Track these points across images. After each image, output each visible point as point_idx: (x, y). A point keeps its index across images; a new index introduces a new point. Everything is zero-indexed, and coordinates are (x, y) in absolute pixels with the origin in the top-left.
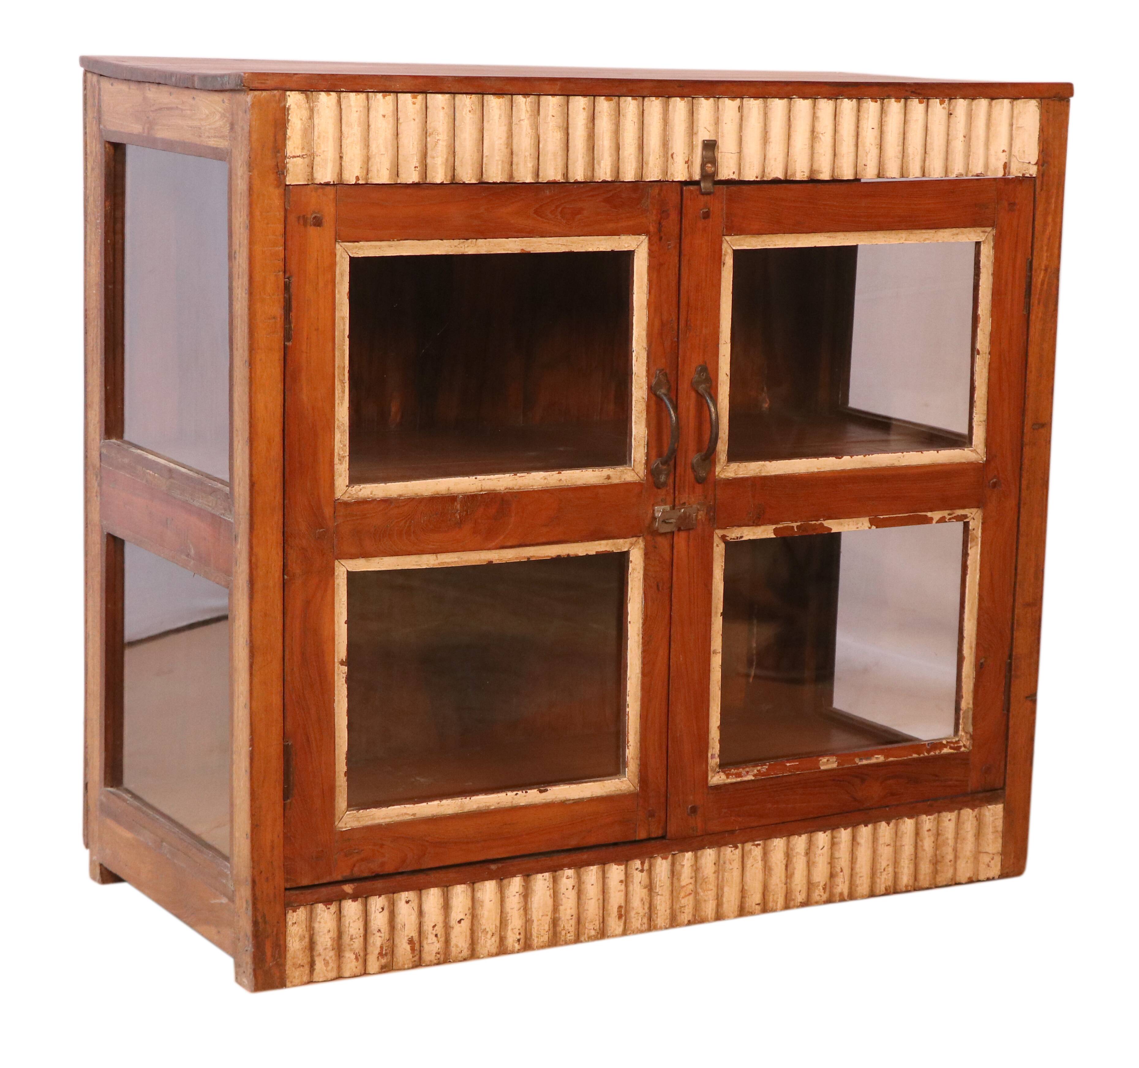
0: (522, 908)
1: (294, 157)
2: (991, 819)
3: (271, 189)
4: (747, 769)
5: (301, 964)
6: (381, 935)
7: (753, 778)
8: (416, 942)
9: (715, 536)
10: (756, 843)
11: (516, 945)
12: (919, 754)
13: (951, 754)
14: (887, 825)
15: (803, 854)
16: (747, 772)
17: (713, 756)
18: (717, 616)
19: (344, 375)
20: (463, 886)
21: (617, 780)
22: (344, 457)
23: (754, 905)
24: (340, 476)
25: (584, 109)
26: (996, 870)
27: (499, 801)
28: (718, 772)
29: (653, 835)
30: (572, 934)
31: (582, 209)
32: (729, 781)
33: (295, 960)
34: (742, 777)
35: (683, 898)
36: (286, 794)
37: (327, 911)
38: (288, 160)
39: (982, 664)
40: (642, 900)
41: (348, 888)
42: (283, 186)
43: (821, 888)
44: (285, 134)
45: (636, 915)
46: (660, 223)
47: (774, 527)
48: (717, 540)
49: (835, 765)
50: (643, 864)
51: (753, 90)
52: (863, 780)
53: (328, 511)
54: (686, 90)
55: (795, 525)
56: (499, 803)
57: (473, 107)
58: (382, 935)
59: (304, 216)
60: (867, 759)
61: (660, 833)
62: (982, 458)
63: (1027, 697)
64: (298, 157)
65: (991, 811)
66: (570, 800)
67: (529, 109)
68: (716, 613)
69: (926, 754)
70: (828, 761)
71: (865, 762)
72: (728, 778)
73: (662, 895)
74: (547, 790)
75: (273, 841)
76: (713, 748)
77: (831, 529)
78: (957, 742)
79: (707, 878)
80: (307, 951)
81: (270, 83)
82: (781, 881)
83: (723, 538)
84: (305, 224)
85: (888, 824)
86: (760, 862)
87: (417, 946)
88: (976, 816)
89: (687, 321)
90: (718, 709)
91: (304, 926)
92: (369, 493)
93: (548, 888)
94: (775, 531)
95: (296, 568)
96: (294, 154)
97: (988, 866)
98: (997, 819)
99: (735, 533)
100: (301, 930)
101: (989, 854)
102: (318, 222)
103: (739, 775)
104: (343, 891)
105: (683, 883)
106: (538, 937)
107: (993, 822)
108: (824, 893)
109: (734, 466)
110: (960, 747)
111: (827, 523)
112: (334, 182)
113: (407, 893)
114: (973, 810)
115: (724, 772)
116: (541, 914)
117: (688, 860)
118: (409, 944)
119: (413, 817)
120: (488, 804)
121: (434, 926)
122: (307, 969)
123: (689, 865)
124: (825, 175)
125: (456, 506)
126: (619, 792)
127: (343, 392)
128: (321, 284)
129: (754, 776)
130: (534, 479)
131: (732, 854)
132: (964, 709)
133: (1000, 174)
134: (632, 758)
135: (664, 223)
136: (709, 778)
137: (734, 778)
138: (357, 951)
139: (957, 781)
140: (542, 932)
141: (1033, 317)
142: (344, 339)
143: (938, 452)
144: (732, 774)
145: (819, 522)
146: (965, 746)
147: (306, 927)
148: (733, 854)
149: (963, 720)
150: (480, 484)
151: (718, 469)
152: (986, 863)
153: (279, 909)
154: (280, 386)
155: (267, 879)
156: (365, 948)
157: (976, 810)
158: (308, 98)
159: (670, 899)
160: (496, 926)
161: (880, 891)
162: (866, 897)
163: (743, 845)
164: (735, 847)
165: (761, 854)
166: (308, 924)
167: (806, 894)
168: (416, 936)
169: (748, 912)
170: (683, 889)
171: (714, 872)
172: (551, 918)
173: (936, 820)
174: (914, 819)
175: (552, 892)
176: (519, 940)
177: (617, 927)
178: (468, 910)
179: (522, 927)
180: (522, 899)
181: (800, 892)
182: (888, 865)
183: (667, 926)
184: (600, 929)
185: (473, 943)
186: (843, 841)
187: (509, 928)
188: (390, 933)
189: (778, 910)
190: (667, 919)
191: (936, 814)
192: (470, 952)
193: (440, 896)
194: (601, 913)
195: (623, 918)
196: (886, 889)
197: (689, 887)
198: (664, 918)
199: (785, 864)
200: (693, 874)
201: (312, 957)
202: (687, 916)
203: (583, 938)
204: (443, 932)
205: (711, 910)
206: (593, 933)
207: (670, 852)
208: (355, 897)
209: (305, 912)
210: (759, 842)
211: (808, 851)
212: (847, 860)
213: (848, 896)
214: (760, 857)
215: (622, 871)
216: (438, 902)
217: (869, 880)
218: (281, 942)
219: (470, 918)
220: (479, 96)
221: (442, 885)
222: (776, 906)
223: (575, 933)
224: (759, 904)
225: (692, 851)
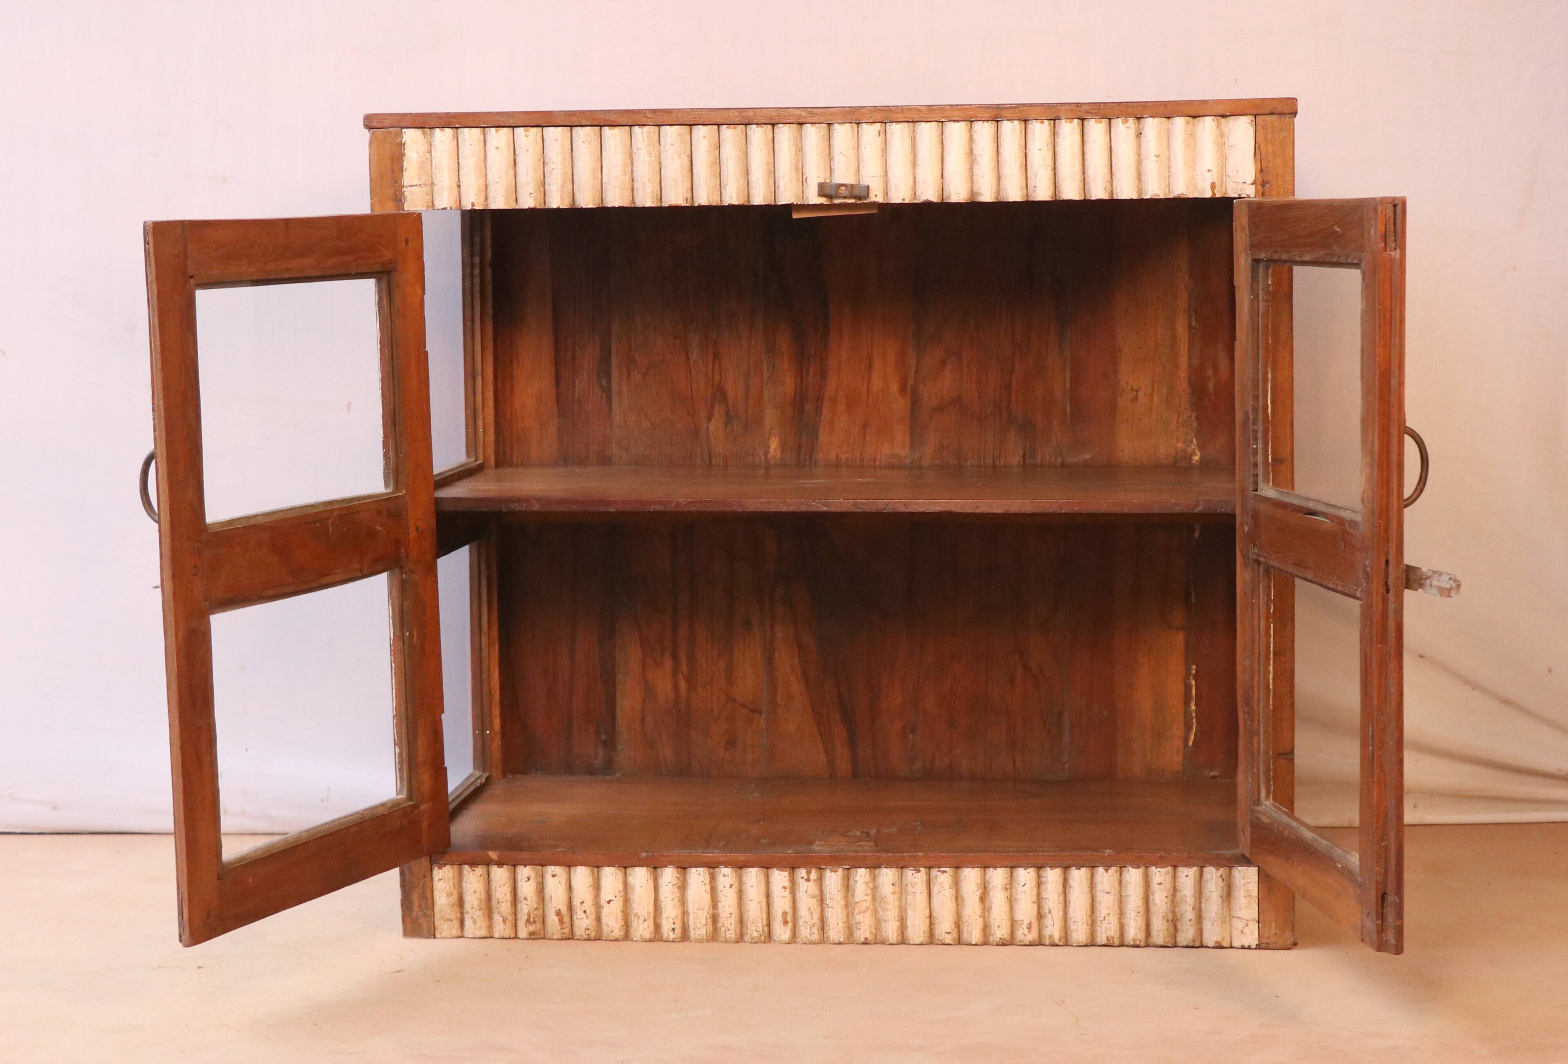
0: (677, 899)
1: (411, 186)
2: (1243, 882)
5: (450, 918)
6: (527, 903)
8: (563, 915)
10: (942, 869)
11: (671, 933)
14: (1105, 871)
15: (1000, 888)
20: (611, 868)
23: (943, 933)
25: (706, 137)
26: (1252, 940)
30: (733, 932)
33: (443, 914)
35: (858, 914)
37: (472, 872)
38: (405, 189)
40: (810, 909)
41: (495, 855)
42: (402, 211)
43: (1025, 928)
44: (402, 167)
45: (804, 924)
50: (809, 873)
51: (894, 116)
57: (588, 139)
58: (529, 903)
64: (416, 185)
65: (1243, 874)
67: (646, 139)
73: (832, 908)
79: (885, 897)
80: (455, 907)
81: (387, 122)
82: (974, 912)
85: (1107, 871)
86: (948, 890)
87: (566, 919)
88: (1221, 876)
91: (451, 884)
93: (703, 883)
96: (410, 184)
97: (1242, 932)
98: (1250, 883)
100: (447, 887)
101: (1242, 919)
104: (488, 856)
105: (857, 900)
106: (694, 929)
107: (1245, 885)
108: (1029, 932)
112: (451, 207)
113: (553, 867)
114: (1217, 869)
116: (697, 907)
117: (861, 876)
118: (557, 915)
121: (582, 903)
122: (456, 924)
123: (863, 881)
131: (912, 877)
133: (1208, 195)
138: (504, 915)
140: (699, 926)
147: (454, 885)
148: (915, 878)
152: (1240, 929)
153: (424, 863)
156: (515, 913)
157: (1221, 870)
158: (424, 133)
159: (842, 913)
160: (648, 912)
161: (1101, 939)
162: (1083, 944)
163: (927, 870)
164: (919, 871)
165: (950, 882)
166: (456, 883)
167: (1009, 931)
168: (564, 910)
169: (938, 940)
170: (859, 905)
171: (894, 893)
172: (708, 913)
173: (1170, 874)
174: (1140, 869)
175: (708, 887)
176: (673, 930)
177: (782, 933)
178: (620, 892)
179: (676, 917)
180: (676, 890)
181: (999, 927)
182: (1109, 914)
183: (841, 940)
184: (764, 932)
185: (627, 926)
186: (1052, 882)
187: (664, 916)
188: (537, 903)
189: (974, 943)
190: (840, 933)
191: (1169, 867)
192: (622, 933)
193: (589, 875)
194: (765, 916)
195: (790, 925)
196: (1108, 940)
197: (866, 904)
198: (836, 931)
199: (979, 896)
200: (870, 892)
201: (462, 914)
202: (863, 933)
203: (747, 938)
204: (593, 910)
205: (891, 930)
206: (755, 934)
207: (840, 866)
208: (500, 864)
209: (451, 870)
210: (947, 869)
211: (1008, 887)
212: (1057, 901)
213: (1060, 940)
214: (950, 885)
215: (787, 878)
216: (588, 881)
217: (1085, 926)
218: (428, 895)
219: (621, 900)
220: (596, 128)
221: (589, 864)
222: (971, 938)
223: (735, 931)
224: (949, 933)
225: (866, 868)
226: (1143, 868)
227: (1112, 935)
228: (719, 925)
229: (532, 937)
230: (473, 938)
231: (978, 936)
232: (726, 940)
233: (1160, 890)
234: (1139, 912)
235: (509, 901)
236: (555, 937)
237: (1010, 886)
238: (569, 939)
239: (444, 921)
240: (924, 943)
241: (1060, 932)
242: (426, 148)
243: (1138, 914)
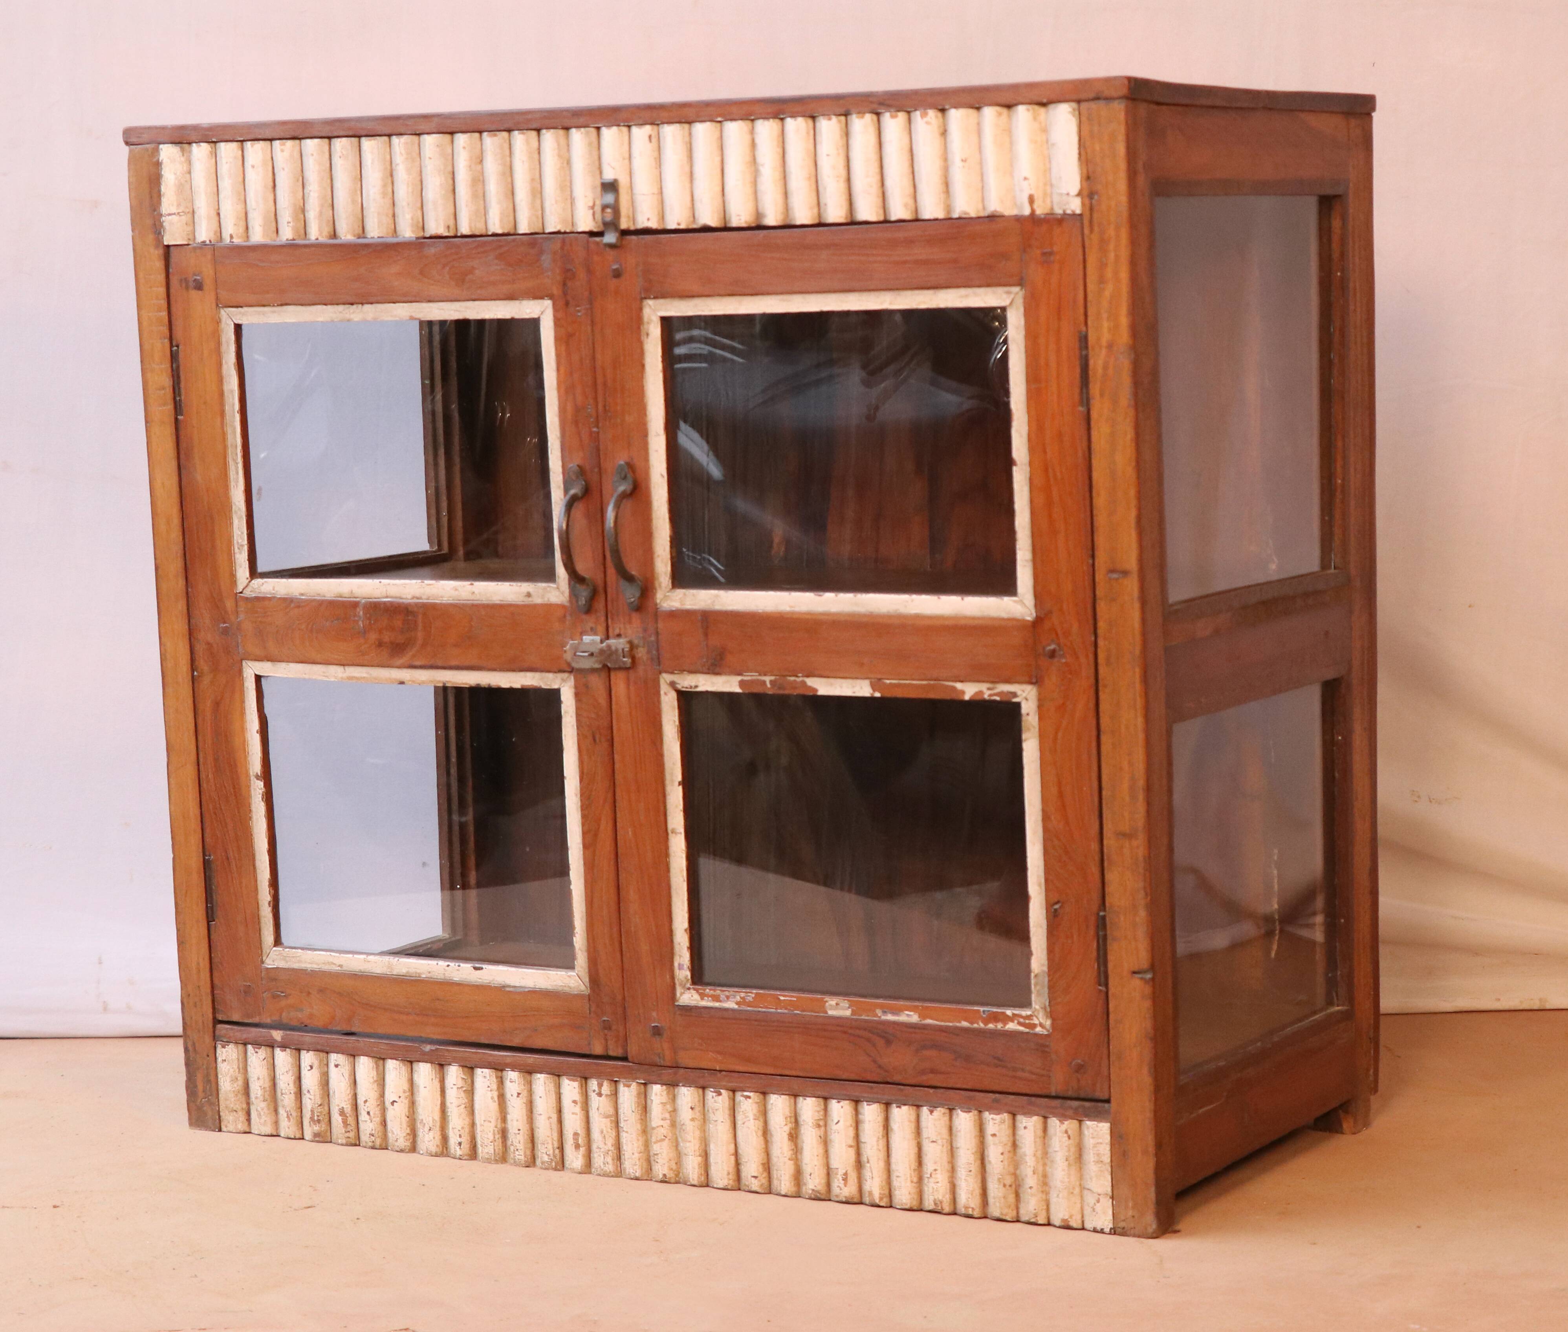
0: (463, 1106)
1: (170, 215)
2: (1092, 1141)
3: (152, 250)
4: (727, 993)
5: (235, 1108)
6: (311, 1097)
7: (736, 1007)
8: (348, 1115)
9: (662, 682)
10: (746, 1093)
11: (458, 1148)
12: (972, 1023)
13: (1022, 1033)
14: (929, 1113)
15: (810, 1124)
16: (728, 997)
17: (681, 967)
18: (672, 785)
19: (237, 454)
20: (394, 1061)
21: (563, 973)
22: (242, 546)
23: (749, 1177)
24: (241, 567)
25: (464, 148)
26: (1105, 1221)
27: (430, 970)
28: (689, 989)
29: (611, 1053)
30: (522, 1153)
31: (473, 268)
32: (704, 1003)
33: (228, 1102)
34: (720, 1001)
35: (655, 1143)
36: (210, 916)
37: (255, 1054)
38: (163, 218)
39: (1056, 910)
40: (602, 1132)
41: (277, 1035)
42: (161, 246)
43: (841, 1179)
44: (159, 191)
45: (598, 1150)
46: (564, 284)
47: (739, 678)
48: (664, 688)
49: (848, 1013)
50: (600, 1086)
51: (664, 114)
52: (888, 1042)
53: (229, 604)
54: (582, 120)
55: (768, 679)
56: (429, 972)
57: (344, 153)
58: (312, 1097)
59: (186, 279)
60: (893, 1014)
61: (619, 1052)
62: (1031, 614)
63: (1134, 973)
64: (174, 214)
65: (1091, 1131)
66: (509, 986)
67: (403, 152)
68: (672, 781)
69: (982, 1025)
70: (837, 1004)
71: (890, 1017)
72: (702, 999)
73: (627, 1132)
74: (482, 968)
75: (198, 964)
76: (680, 956)
77: (817, 690)
78: (1029, 1017)
79: (683, 1124)
80: (240, 1096)
81: (145, 137)
82: (782, 1153)
83: (672, 684)
84: (187, 288)
85: (931, 1112)
86: (752, 1121)
87: (351, 1120)
88: (1066, 1132)
89: (605, 406)
90: (683, 906)
91: (236, 1067)
92: (271, 589)
93: (489, 1089)
94: (742, 684)
95: (203, 665)
96: (169, 212)
97: (1094, 1210)
98: (1101, 1143)
99: (688, 682)
100: (232, 1070)
101: (1093, 1192)
102: (199, 286)
103: (716, 998)
104: (271, 1036)
105: (654, 1124)
106: (482, 1146)
107: (1095, 1146)
108: (845, 1186)
109: (680, 592)
110: (1034, 1026)
111: (812, 682)
112: (210, 241)
113: (335, 1054)
114: (1061, 1122)
115: (697, 990)
116: (483, 1118)
117: (656, 1094)
118: (340, 1115)
119: (339, 968)
120: (418, 971)
121: (366, 1101)
122: (242, 1116)
123: (658, 1101)
124: (771, 219)
125: (359, 613)
126: (567, 989)
127: (237, 473)
128: (206, 353)
129: (738, 1003)
130: (444, 589)
131: (713, 1100)
132: (1036, 972)
133: (1027, 212)
134: (580, 949)
135: (569, 284)
136: (678, 994)
137: (710, 1001)
138: (288, 1109)
139: (1032, 1073)
140: (486, 1142)
141: (1094, 415)
142: (234, 416)
143: (962, 599)
144: (708, 996)
145: (801, 679)
146: (1041, 1025)
147: (239, 1068)
148: (715, 1102)
149: (1035, 986)
150: (385, 589)
151: (659, 596)
152: (1091, 1205)
153: (208, 1039)
154: (174, 464)
155: (195, 1005)
156: (301, 1108)
157: (1066, 1123)
158: (183, 150)
159: (638, 1140)
160: (434, 1120)
161: (929, 1204)
162: (907, 1207)
163: (731, 1093)
164: (720, 1094)
165: (755, 1111)
166: (241, 1066)
167: (824, 1181)
168: (348, 1108)
169: (745, 1185)
170: (655, 1131)
171: (693, 1120)
172: (496, 1127)
173: (1006, 1123)
174: (971, 1114)
175: (495, 1094)
176: (460, 1144)
177: (575, 1159)
178: (404, 1092)
179: (463, 1128)
180: (463, 1095)
181: (810, 1175)
182: (935, 1170)
183: (637, 1175)
184: (555, 1156)
185: (413, 1134)
186: (869, 1121)
187: (451, 1126)
188: (322, 1098)
189: (783, 1193)
190: (635, 1165)
191: (1005, 1114)
192: (408, 1144)
193: (373, 1068)
194: (555, 1135)
195: (582, 1150)
196: (936, 1204)
197: (663, 1131)
198: (632, 1163)
199: (788, 1132)
200: (667, 1116)
201: (248, 1104)
202: (661, 1168)
203: (538, 1162)
204: (378, 1112)
205: (692, 1168)
206: (546, 1158)
207: (634, 1079)
208: (284, 1046)
209: (235, 1050)
210: (751, 1094)
211: (822, 1123)
212: (875, 1148)
213: (881, 1199)
214: (755, 1115)
215: (577, 1090)
216: (372, 1076)
217: (909, 1184)
218: (212, 1078)
219: (407, 1101)
220: (353, 139)
221: (372, 1055)
222: (781, 1186)
223: (525, 1153)
224: (755, 1177)
225: (662, 1084)
226: (976, 1112)
227: (940, 1198)
228: (509, 1143)
229: (317, 1139)
230: (259, 1135)
231: (788, 1184)
232: (515, 1162)
233: (994, 1144)
234: (970, 1171)
235: (292, 1092)
236: (340, 1141)
237: (824, 1122)
238: (355, 1145)
239: (229, 1112)
240: (729, 1187)
241: (882, 1188)
242: (185, 168)
243: (969, 1173)
